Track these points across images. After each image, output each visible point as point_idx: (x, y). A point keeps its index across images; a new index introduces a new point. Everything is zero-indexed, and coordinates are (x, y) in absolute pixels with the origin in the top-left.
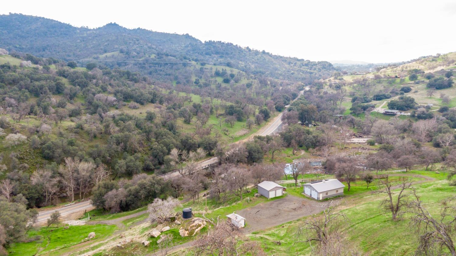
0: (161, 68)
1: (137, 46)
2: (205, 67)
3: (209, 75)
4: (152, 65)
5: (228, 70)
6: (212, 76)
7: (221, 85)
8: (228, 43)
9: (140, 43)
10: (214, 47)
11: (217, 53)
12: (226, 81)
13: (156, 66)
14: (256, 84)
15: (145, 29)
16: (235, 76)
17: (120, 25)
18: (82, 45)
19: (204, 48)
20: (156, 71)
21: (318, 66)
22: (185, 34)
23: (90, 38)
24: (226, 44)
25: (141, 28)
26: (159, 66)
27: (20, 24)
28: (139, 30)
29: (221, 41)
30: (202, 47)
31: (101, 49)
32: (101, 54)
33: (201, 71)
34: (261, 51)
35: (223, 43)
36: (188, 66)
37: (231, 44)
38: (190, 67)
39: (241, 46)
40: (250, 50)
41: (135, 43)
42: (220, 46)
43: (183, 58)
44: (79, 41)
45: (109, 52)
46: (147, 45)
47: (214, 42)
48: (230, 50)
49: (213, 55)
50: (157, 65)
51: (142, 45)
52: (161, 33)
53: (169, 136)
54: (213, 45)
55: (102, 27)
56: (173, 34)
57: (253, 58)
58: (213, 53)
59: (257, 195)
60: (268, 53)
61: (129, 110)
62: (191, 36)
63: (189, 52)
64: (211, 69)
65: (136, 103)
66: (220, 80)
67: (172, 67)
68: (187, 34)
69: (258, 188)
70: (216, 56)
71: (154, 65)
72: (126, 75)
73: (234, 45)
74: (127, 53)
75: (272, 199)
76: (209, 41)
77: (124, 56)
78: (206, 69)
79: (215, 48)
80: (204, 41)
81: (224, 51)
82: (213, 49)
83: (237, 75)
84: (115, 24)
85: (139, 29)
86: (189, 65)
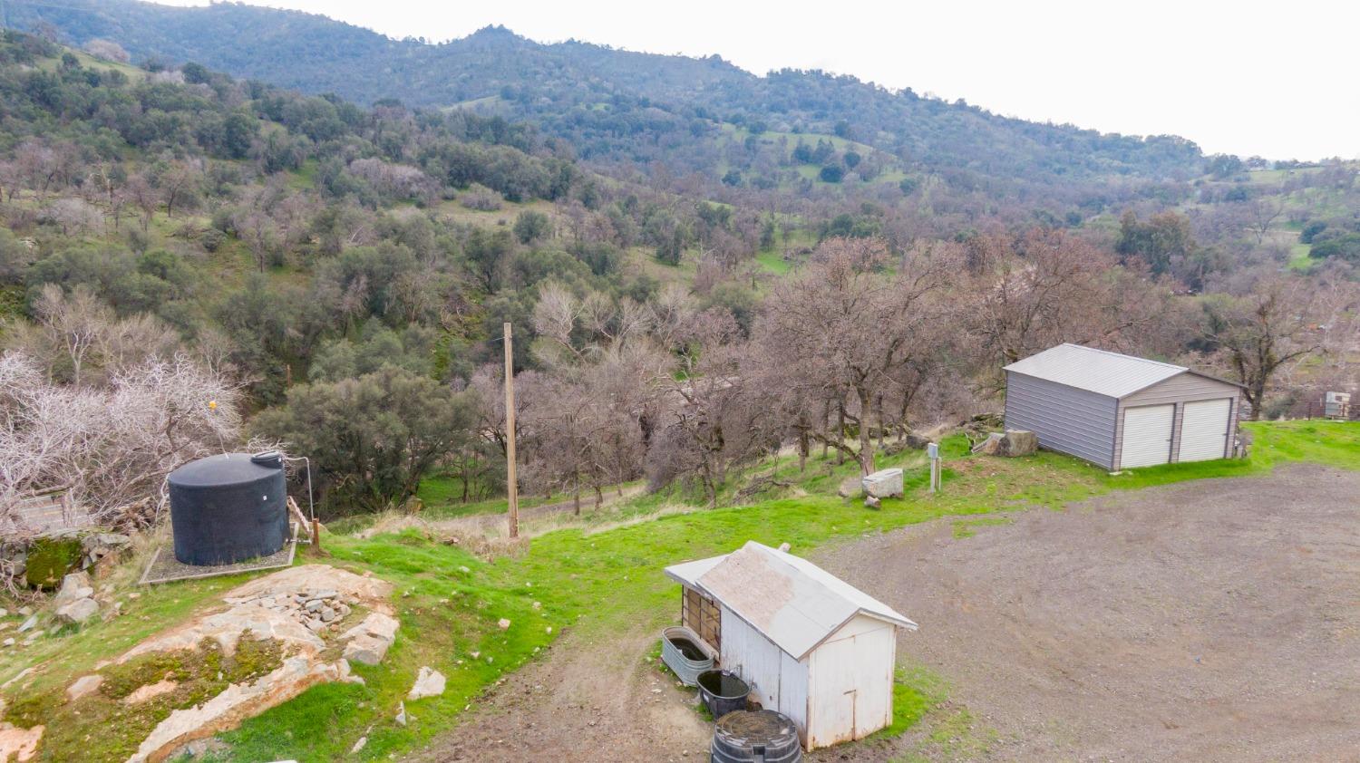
0: (622, 141)
1: (557, 81)
2: (763, 137)
3: (774, 160)
4: (594, 131)
5: (840, 146)
6: (783, 163)
7: (810, 186)
8: (844, 77)
9: (568, 74)
10: (797, 87)
11: (807, 105)
12: (832, 175)
13: (606, 135)
14: (932, 184)
15: (589, 44)
16: (862, 161)
17: (515, 33)
18: (397, 81)
19: (766, 92)
20: (604, 148)
21: (1147, 149)
22: (708, 57)
23: (421, 61)
24: (837, 78)
25: (576, 40)
26: (617, 134)
27: (235, 32)
28: (570, 47)
29: (820, 71)
30: (758, 87)
31: (449, 91)
32: (446, 104)
33: (749, 148)
34: (952, 101)
35: (828, 77)
36: (708, 135)
37: (855, 80)
38: (715, 138)
39: (886, 87)
40: (914, 98)
41: (550, 74)
42: (817, 84)
43: (693, 112)
44: (388, 70)
45: (471, 98)
46: (586, 79)
47: (798, 72)
48: (849, 96)
49: (793, 112)
50: (609, 132)
51: (571, 81)
52: (638, 54)
53: (569, 272)
54: (797, 81)
55: (462, 40)
56: (674, 57)
57: (925, 123)
58: (792, 106)
59: (1005, 443)
60: (975, 110)
61: (462, 213)
62: (728, 63)
63: (718, 105)
64: (784, 141)
65: (490, 191)
66: (809, 172)
67: (657, 137)
68: (716, 57)
69: (1013, 385)
70: (803, 114)
71: (601, 132)
72: (490, 131)
73: (862, 82)
74: (523, 99)
75: (1141, 472)
76: (783, 70)
77: (513, 107)
78: (764, 142)
79: (800, 89)
80: (768, 71)
81: (830, 98)
82: (792, 93)
83: (870, 159)
84: (502, 30)
85: (571, 42)
86: (710, 132)
